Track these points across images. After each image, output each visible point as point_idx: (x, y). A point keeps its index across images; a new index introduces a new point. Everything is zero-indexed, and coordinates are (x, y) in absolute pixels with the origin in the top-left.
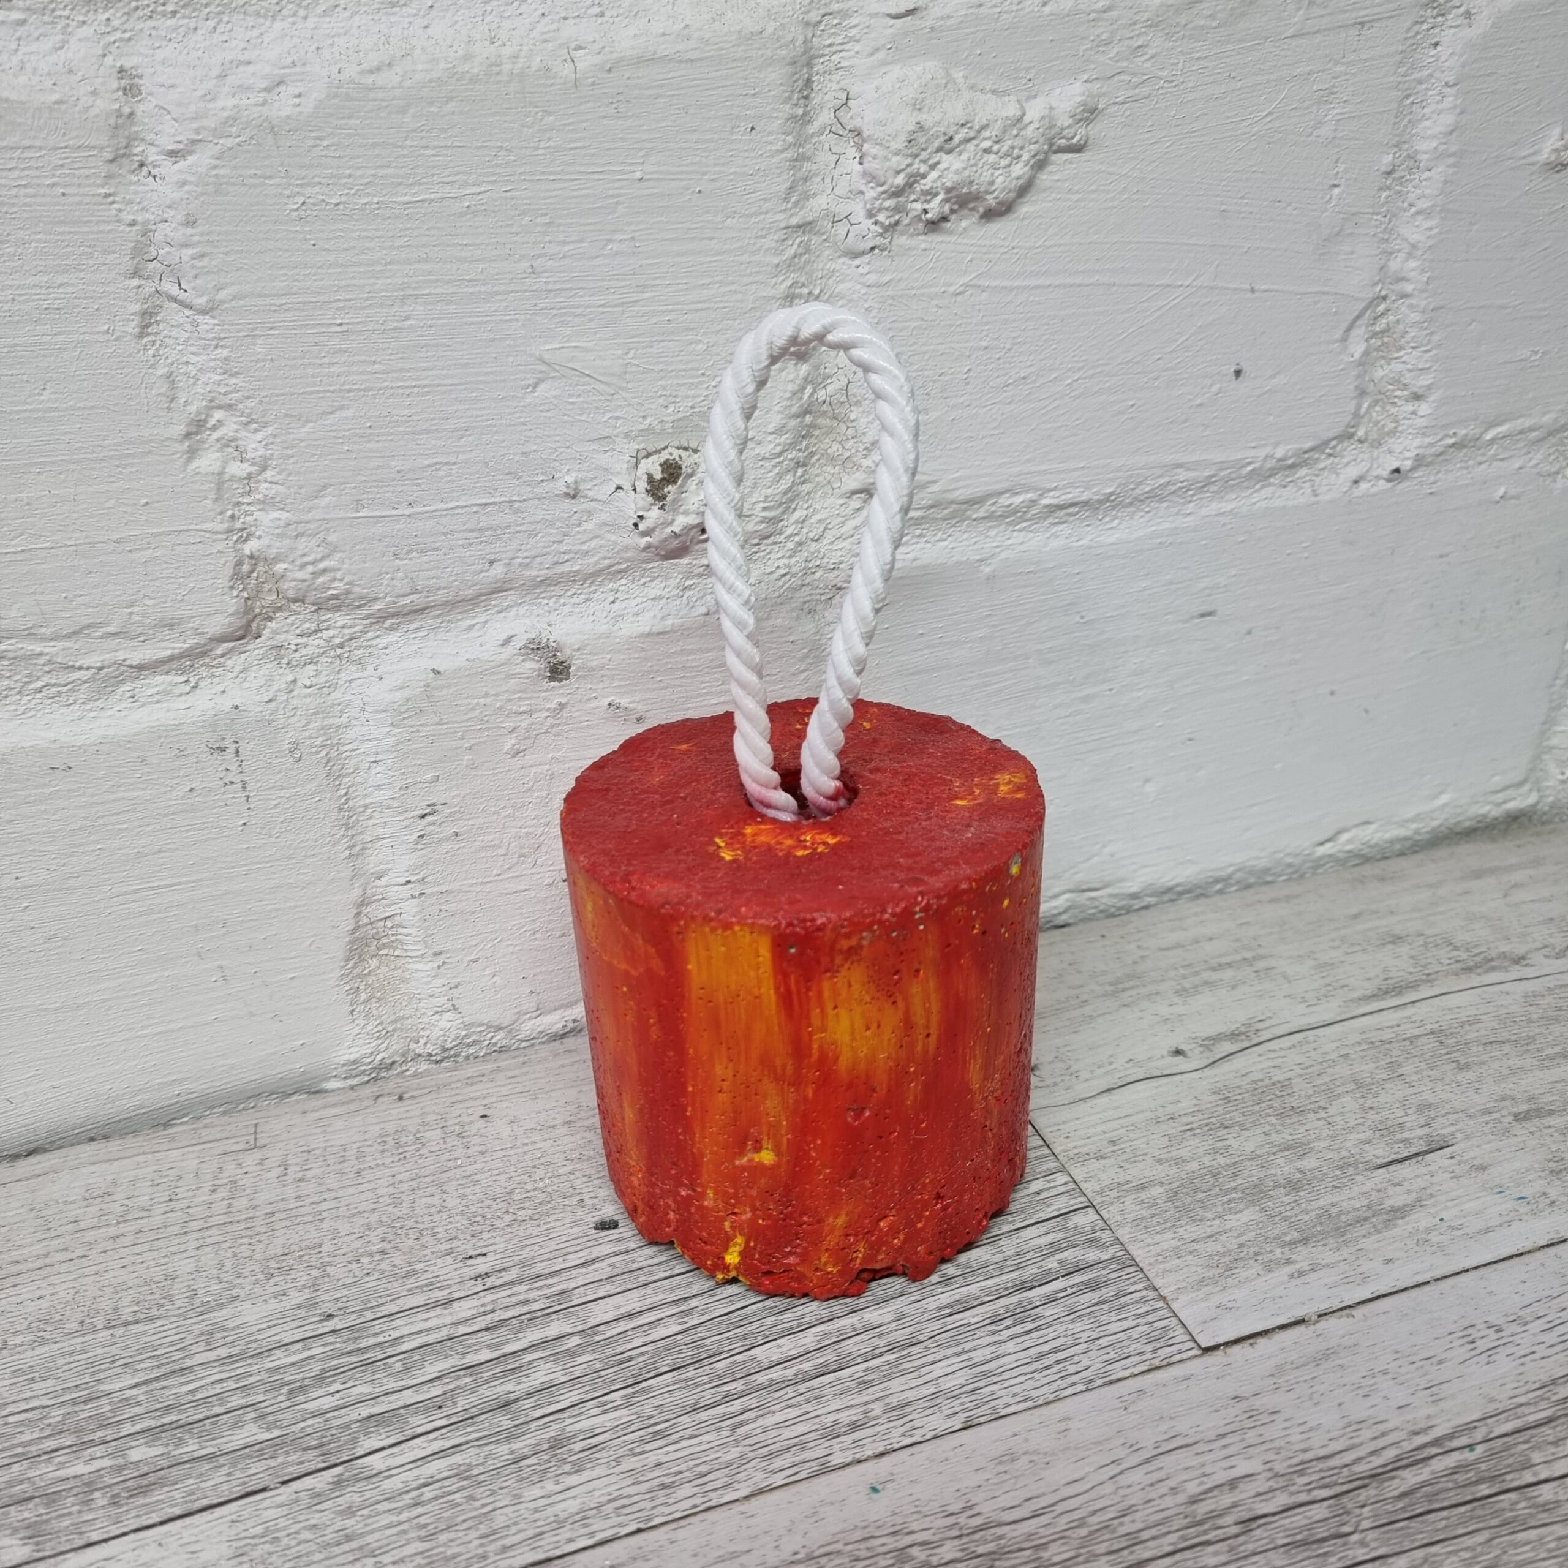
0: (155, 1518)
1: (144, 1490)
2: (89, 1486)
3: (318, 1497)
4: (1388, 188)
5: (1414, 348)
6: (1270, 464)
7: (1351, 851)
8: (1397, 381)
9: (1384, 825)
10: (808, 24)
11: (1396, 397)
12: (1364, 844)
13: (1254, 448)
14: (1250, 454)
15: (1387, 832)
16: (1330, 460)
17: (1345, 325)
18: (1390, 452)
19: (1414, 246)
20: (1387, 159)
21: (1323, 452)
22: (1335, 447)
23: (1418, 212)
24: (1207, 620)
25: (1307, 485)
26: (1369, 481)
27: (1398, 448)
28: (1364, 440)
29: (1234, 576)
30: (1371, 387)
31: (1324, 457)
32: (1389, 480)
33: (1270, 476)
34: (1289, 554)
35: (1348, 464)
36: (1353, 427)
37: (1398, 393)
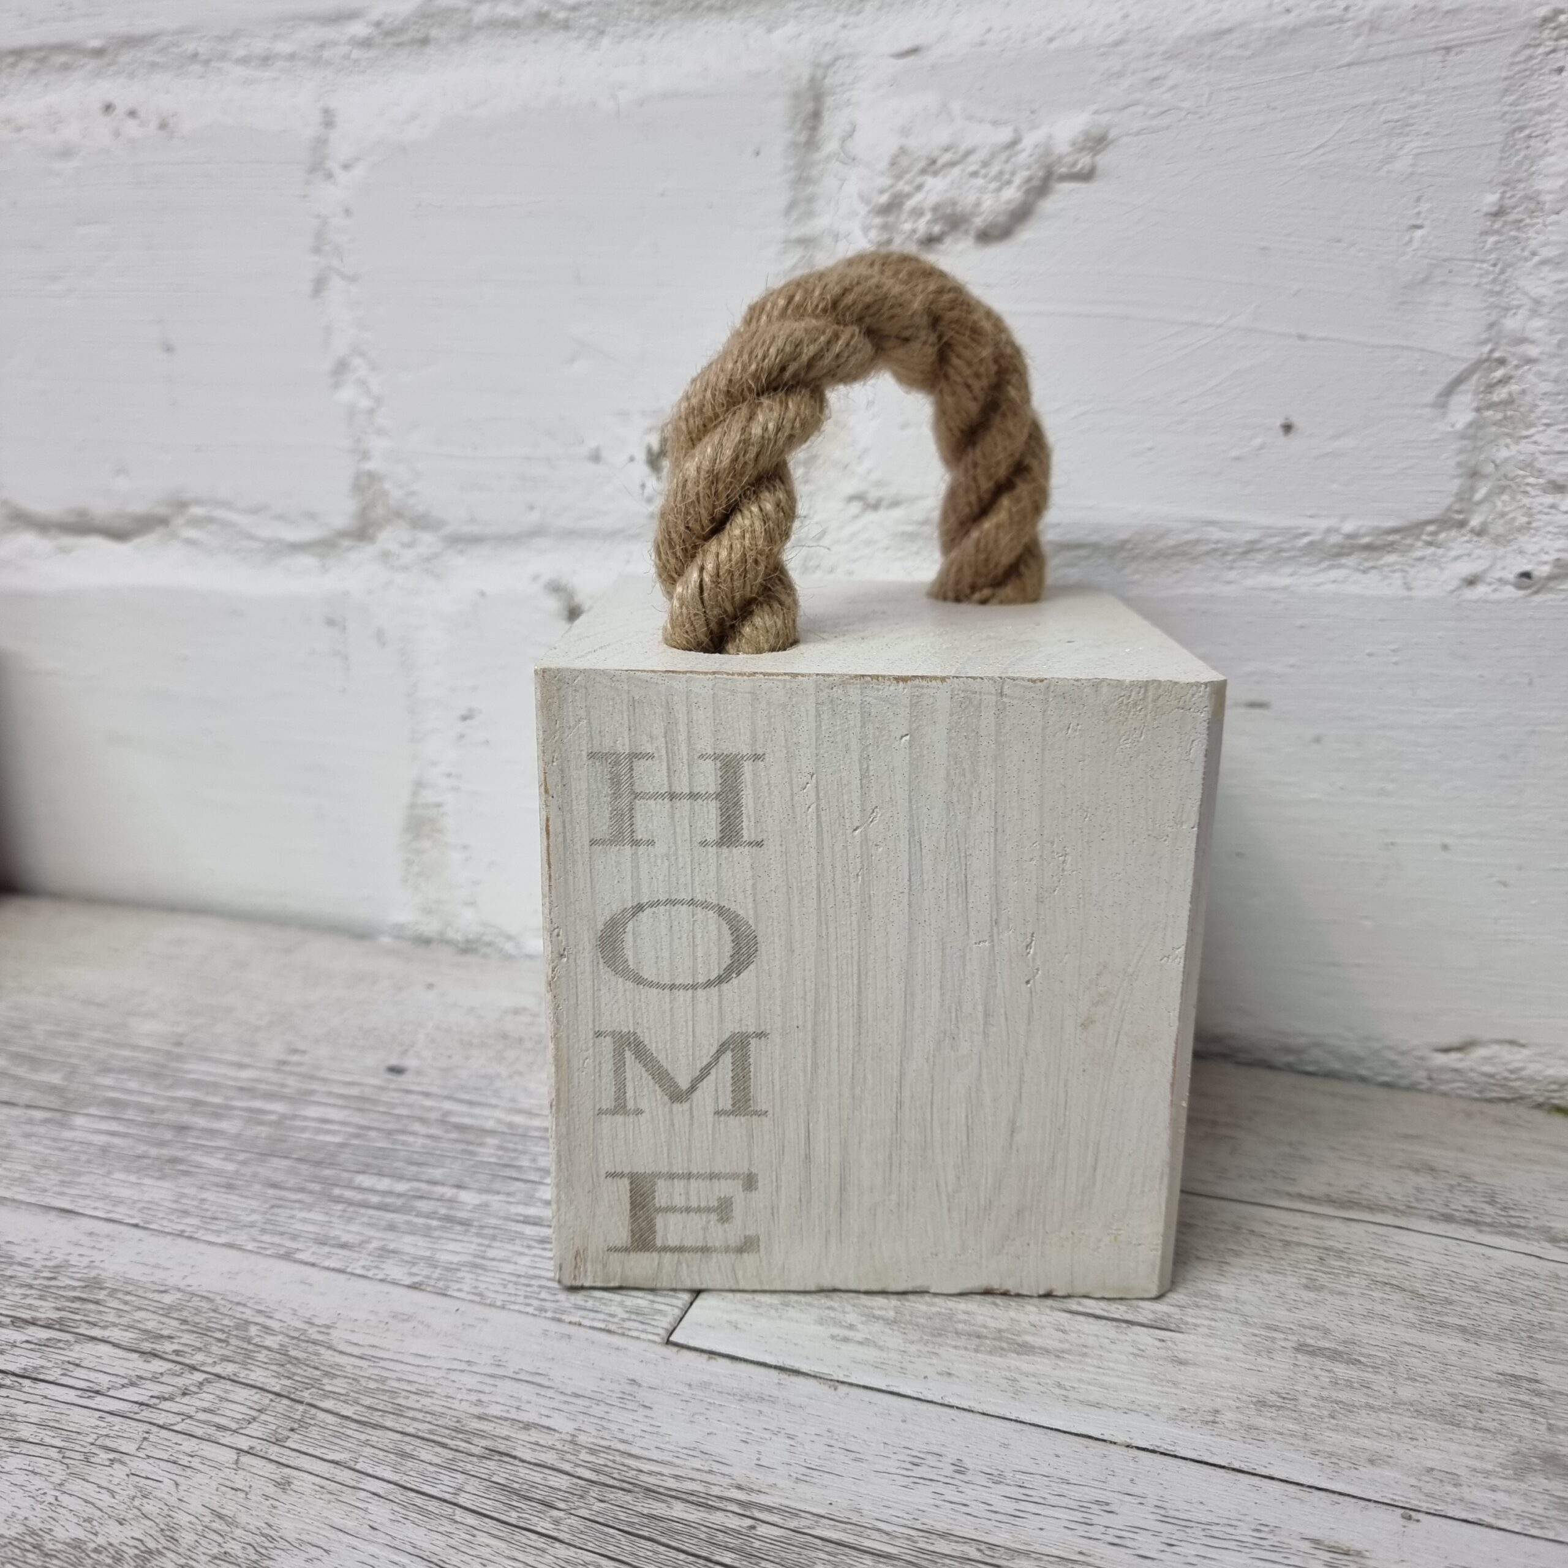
4: (1498, 232)
5: (1548, 425)
6: (1334, 539)
7: (1492, 1076)
8: (1528, 465)
9: (1542, 1055)
10: (817, 65)
11: (1528, 484)
12: (1512, 1072)
13: (1311, 517)
14: (1305, 523)
15: (1548, 1067)
16: (1431, 550)
17: (1438, 388)
18: (1521, 552)
19: (1537, 302)
20: (1491, 199)
21: (1418, 538)
22: (1434, 534)
23: (1544, 262)
24: (1257, 712)
25: (1397, 575)
26: (1490, 584)
27: (1531, 548)
28: (1480, 532)
29: (1292, 666)
30: (1490, 468)
31: (1420, 544)
32: (1519, 587)
33: (1339, 555)
34: (1370, 655)
35: (1457, 558)
36: (1459, 512)
37: (1531, 480)
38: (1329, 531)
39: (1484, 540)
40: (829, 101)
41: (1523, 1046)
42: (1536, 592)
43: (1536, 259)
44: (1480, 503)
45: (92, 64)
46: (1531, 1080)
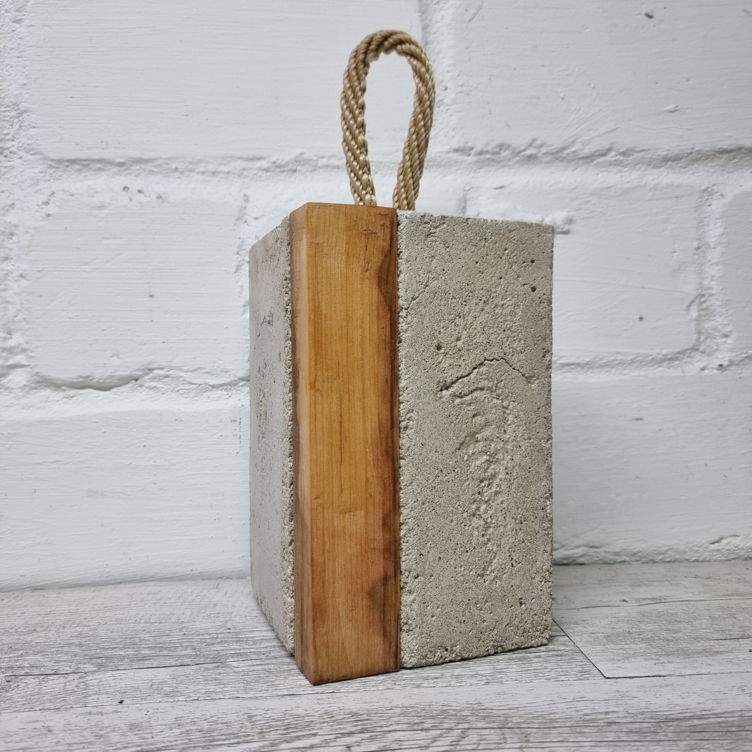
0: (145, 667)
1: (143, 660)
2: (123, 657)
3: (209, 669)
4: (698, 254)
5: (721, 316)
6: (660, 357)
7: (729, 550)
8: (715, 329)
9: (745, 538)
10: (465, 190)
11: (716, 335)
12: (736, 547)
13: (652, 349)
14: (651, 352)
15: (748, 542)
16: (689, 359)
17: (687, 304)
18: (717, 358)
19: (713, 276)
20: (695, 244)
21: (684, 355)
22: (690, 353)
23: (713, 264)
24: (639, 422)
25: (680, 368)
26: (709, 369)
27: (720, 356)
28: (703, 352)
29: (649, 403)
30: (703, 331)
31: (685, 357)
32: (718, 370)
33: (661, 362)
34: (675, 397)
35: (698, 361)
36: (697, 345)
37: (717, 334)
38: (658, 354)
39: (705, 355)
40: (468, 203)
41: (738, 536)
42: (724, 371)
43: (710, 263)
44: (702, 342)
45: (115, 169)
46: (743, 549)
